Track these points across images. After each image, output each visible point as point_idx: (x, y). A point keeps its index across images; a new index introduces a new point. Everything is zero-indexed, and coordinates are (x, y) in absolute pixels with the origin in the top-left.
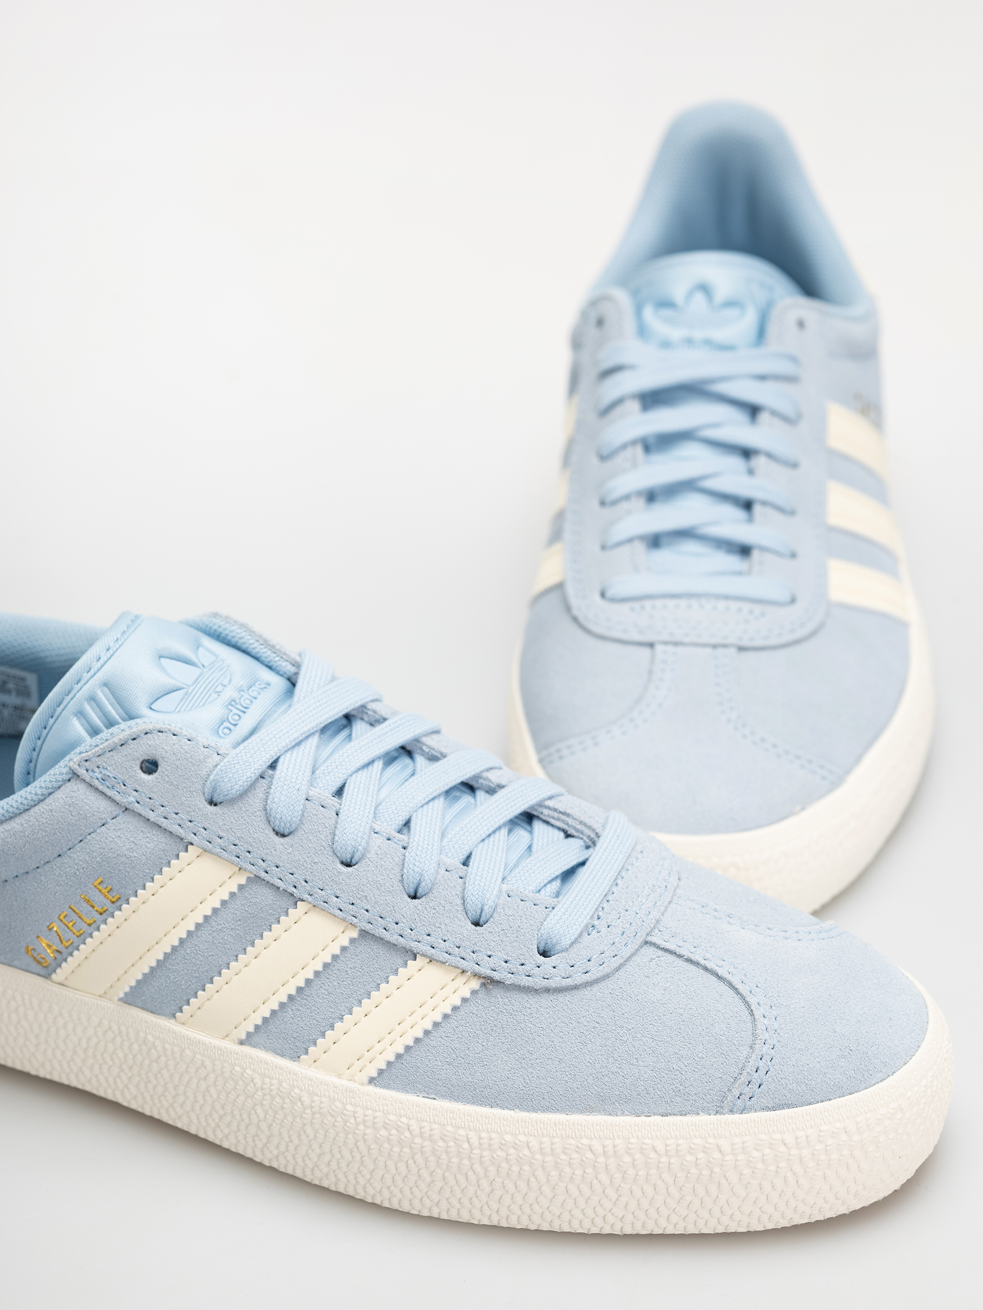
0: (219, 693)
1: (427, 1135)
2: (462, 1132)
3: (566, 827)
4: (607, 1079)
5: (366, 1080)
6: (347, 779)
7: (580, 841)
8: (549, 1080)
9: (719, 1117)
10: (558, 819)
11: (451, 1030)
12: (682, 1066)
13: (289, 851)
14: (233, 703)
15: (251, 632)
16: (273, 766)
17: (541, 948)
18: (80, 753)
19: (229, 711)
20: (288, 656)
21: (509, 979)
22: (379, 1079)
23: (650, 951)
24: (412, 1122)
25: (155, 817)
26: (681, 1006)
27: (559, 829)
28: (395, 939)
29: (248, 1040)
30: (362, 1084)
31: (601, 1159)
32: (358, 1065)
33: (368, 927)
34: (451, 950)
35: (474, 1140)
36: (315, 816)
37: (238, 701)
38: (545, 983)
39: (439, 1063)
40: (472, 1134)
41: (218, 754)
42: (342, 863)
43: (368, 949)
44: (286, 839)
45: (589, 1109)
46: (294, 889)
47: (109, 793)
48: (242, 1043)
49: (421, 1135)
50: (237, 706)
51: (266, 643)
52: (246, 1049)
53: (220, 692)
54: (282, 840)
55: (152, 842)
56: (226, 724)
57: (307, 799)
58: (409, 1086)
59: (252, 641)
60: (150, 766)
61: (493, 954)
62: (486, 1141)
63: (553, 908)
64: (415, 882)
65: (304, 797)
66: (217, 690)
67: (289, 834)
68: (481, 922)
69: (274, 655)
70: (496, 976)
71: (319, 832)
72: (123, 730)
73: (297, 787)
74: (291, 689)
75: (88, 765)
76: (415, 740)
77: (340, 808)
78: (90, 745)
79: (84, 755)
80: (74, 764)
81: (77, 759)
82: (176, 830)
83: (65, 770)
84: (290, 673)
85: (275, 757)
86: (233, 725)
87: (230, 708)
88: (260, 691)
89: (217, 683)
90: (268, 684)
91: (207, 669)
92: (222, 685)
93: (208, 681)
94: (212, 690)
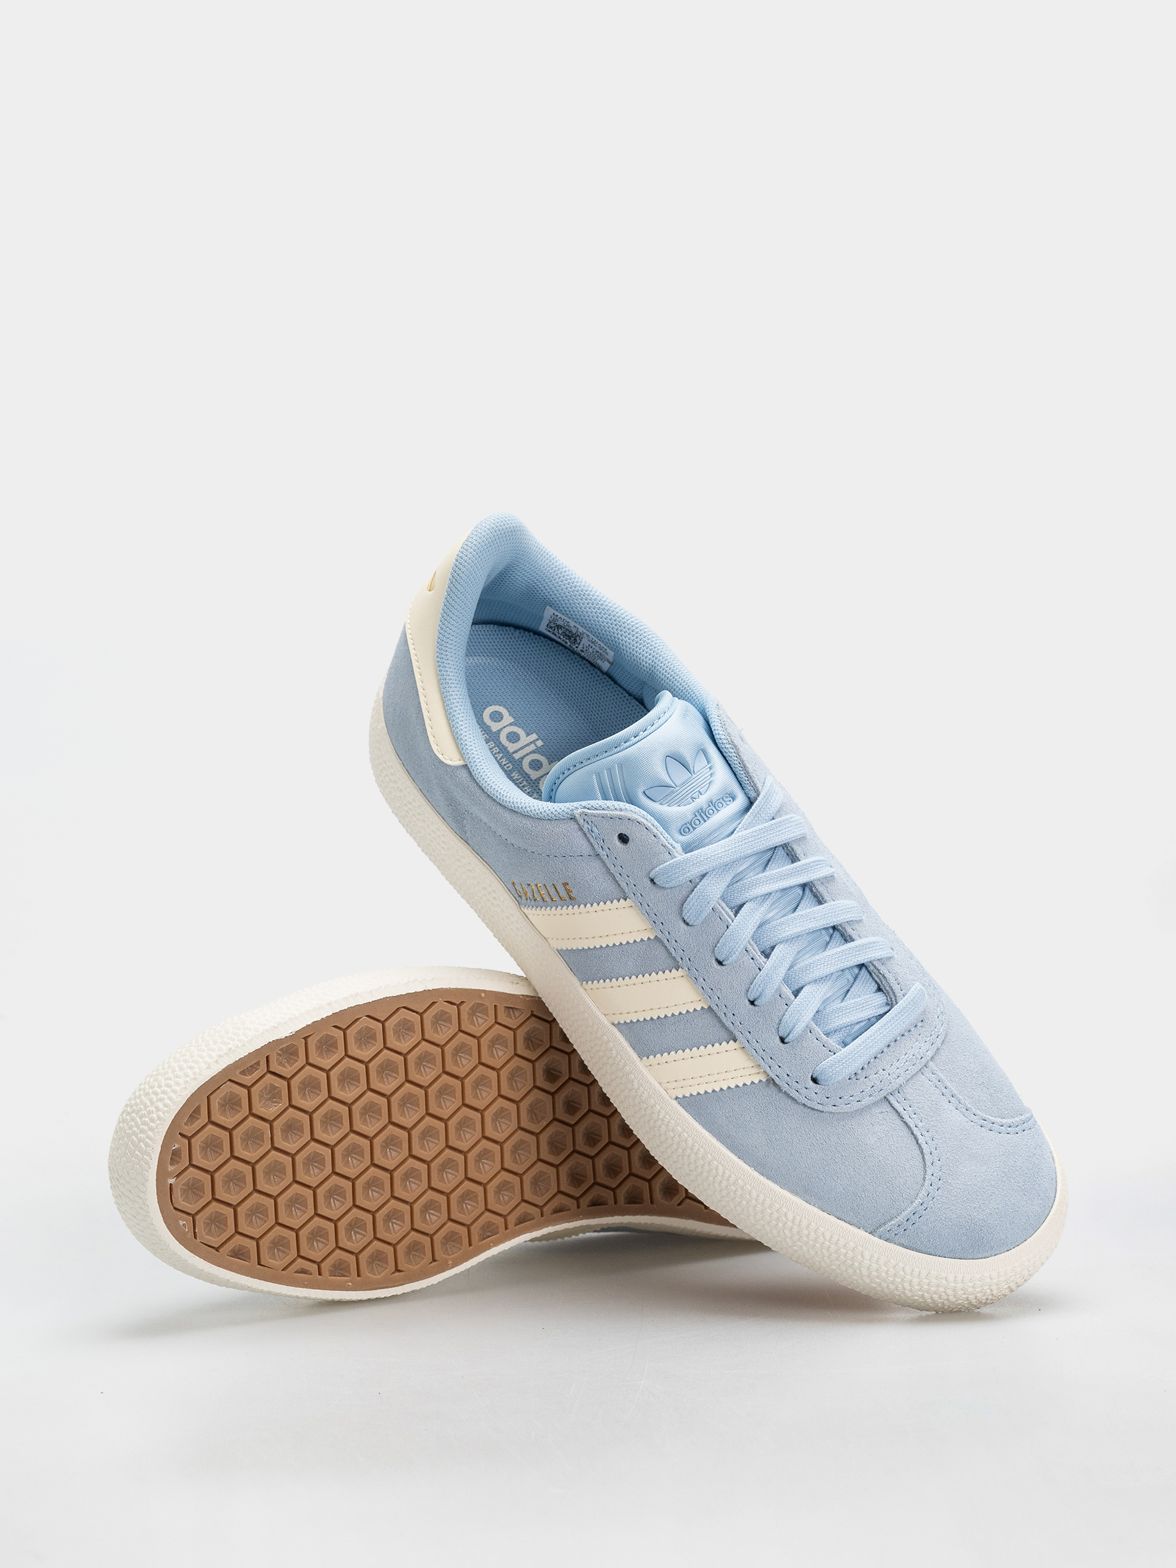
0: (693, 799)
1: (695, 1151)
2: (715, 1163)
3: (880, 983)
4: (814, 1180)
5: (674, 1097)
6: (747, 902)
7: (885, 997)
8: (780, 1162)
9: (871, 1236)
10: (878, 976)
11: (737, 1097)
12: (863, 1196)
13: (686, 935)
14: (700, 811)
15: (738, 756)
16: (703, 876)
17: (814, 1077)
18: (585, 807)
19: (695, 816)
20: (754, 784)
21: (785, 1088)
22: (683, 1101)
23: (885, 1107)
24: (689, 1139)
25: (614, 871)
26: (883, 1155)
27: (876, 982)
28: (728, 1024)
29: (618, 1025)
30: (671, 1098)
31: (790, 1224)
32: (675, 1085)
33: (715, 1008)
34: (758, 1050)
35: (720, 1171)
36: (712, 922)
37: (704, 810)
38: (805, 1101)
39: (721, 1113)
40: (720, 1167)
41: (669, 853)
42: (717, 960)
43: (708, 1018)
44: (689, 927)
45: (795, 1192)
46: (680, 960)
47: (592, 840)
48: (613, 1024)
49: (692, 1149)
50: (702, 813)
51: (744, 767)
52: (615, 1030)
53: (695, 798)
54: (685, 926)
55: (607, 885)
56: (688, 825)
57: (713, 909)
58: (697, 1116)
59: (736, 762)
60: (623, 839)
61: (782, 1066)
62: (727, 1175)
63: (835, 1054)
64: (756, 996)
65: (713, 907)
66: (694, 796)
67: (690, 926)
68: (786, 1040)
69: (746, 779)
70: (777, 1080)
71: (711, 934)
72: (616, 809)
73: (708, 900)
74: (747, 809)
75: (586, 817)
76: (811, 882)
77: (733, 921)
78: (592, 806)
79: (586, 810)
80: (577, 813)
81: (580, 810)
82: (623, 885)
83: (570, 813)
84: (752, 794)
85: (705, 872)
86: (693, 827)
87: (697, 813)
88: (725, 805)
89: (696, 790)
90: (734, 799)
91: (696, 775)
92: (700, 792)
93: (691, 786)
94: (690, 795)
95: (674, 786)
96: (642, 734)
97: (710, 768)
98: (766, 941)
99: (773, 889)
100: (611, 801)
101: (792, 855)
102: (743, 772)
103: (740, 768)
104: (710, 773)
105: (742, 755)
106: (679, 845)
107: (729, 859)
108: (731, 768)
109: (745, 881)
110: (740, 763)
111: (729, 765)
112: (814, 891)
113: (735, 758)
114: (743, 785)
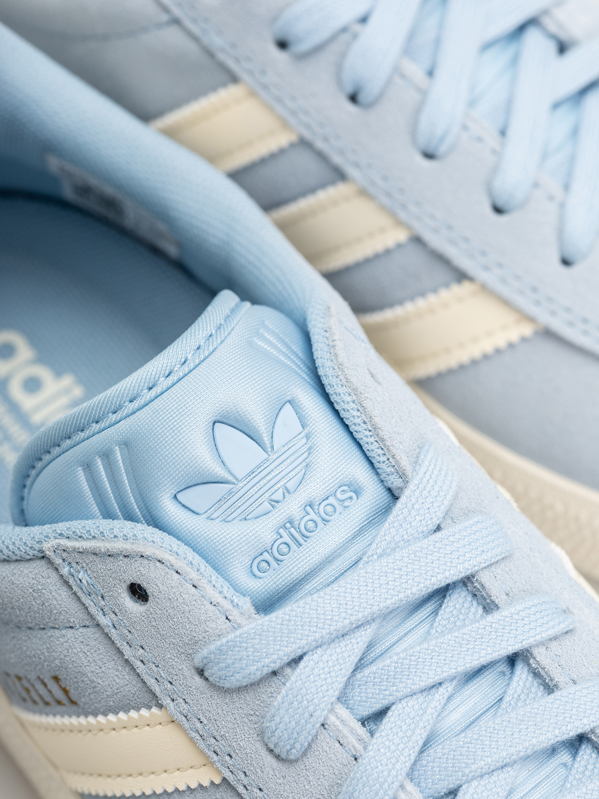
0: (274, 503)
6: (393, 704)
13: (278, 781)
14: (288, 525)
15: (362, 409)
16: (297, 661)
18: (62, 535)
19: (279, 537)
20: (397, 462)
25: (131, 656)
36: (325, 753)
37: (296, 523)
41: (227, 618)
47: (82, 597)
50: (293, 530)
51: (375, 429)
53: (277, 502)
56: (266, 556)
57: (323, 725)
59: (358, 421)
65: (321, 720)
66: (274, 497)
69: (380, 452)
71: (324, 776)
72: (116, 537)
73: (311, 708)
74: (386, 510)
75: (65, 555)
76: (528, 651)
77: (365, 748)
78: (74, 532)
79: (64, 542)
80: (47, 546)
81: (55, 542)
82: (151, 682)
83: (37, 547)
84: (395, 482)
85: (299, 652)
86: (277, 560)
87: (281, 531)
88: (339, 509)
89: (279, 485)
90: (357, 492)
91: (277, 455)
92: (286, 489)
93: (268, 478)
94: (267, 495)
95: (234, 481)
96: (164, 383)
97: (308, 437)
98: (440, 780)
99: (445, 675)
100: (119, 521)
101: (482, 596)
102: (372, 440)
103: (367, 433)
104: (307, 446)
105: (367, 404)
106: (248, 599)
107: (347, 621)
108: (351, 433)
109: (388, 662)
110: (365, 423)
111: (347, 427)
112: (534, 665)
113: (356, 413)
114: (377, 465)
